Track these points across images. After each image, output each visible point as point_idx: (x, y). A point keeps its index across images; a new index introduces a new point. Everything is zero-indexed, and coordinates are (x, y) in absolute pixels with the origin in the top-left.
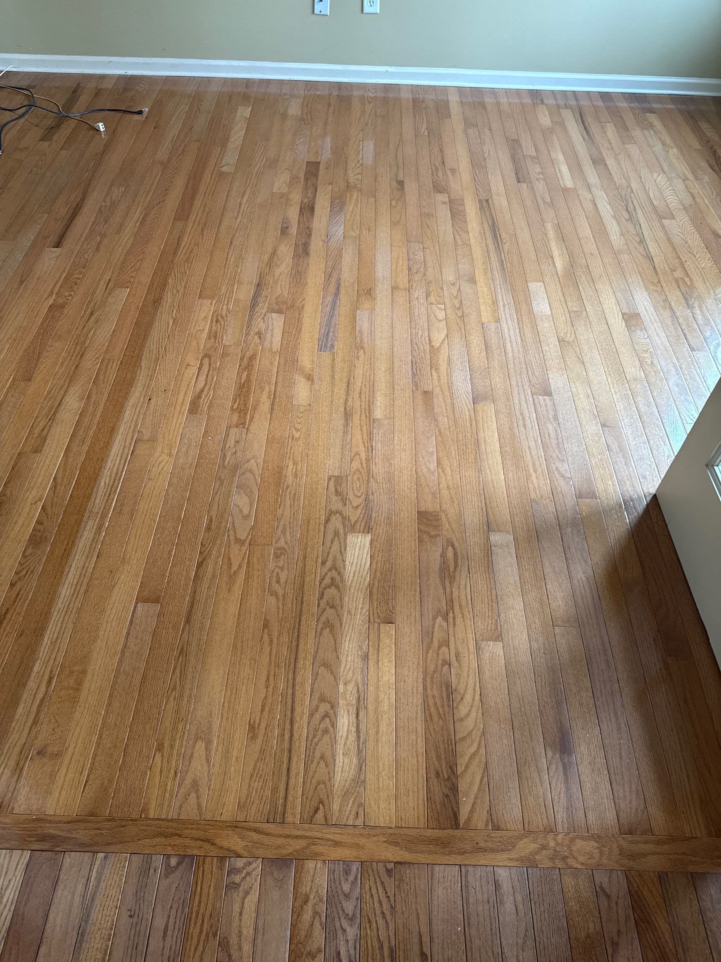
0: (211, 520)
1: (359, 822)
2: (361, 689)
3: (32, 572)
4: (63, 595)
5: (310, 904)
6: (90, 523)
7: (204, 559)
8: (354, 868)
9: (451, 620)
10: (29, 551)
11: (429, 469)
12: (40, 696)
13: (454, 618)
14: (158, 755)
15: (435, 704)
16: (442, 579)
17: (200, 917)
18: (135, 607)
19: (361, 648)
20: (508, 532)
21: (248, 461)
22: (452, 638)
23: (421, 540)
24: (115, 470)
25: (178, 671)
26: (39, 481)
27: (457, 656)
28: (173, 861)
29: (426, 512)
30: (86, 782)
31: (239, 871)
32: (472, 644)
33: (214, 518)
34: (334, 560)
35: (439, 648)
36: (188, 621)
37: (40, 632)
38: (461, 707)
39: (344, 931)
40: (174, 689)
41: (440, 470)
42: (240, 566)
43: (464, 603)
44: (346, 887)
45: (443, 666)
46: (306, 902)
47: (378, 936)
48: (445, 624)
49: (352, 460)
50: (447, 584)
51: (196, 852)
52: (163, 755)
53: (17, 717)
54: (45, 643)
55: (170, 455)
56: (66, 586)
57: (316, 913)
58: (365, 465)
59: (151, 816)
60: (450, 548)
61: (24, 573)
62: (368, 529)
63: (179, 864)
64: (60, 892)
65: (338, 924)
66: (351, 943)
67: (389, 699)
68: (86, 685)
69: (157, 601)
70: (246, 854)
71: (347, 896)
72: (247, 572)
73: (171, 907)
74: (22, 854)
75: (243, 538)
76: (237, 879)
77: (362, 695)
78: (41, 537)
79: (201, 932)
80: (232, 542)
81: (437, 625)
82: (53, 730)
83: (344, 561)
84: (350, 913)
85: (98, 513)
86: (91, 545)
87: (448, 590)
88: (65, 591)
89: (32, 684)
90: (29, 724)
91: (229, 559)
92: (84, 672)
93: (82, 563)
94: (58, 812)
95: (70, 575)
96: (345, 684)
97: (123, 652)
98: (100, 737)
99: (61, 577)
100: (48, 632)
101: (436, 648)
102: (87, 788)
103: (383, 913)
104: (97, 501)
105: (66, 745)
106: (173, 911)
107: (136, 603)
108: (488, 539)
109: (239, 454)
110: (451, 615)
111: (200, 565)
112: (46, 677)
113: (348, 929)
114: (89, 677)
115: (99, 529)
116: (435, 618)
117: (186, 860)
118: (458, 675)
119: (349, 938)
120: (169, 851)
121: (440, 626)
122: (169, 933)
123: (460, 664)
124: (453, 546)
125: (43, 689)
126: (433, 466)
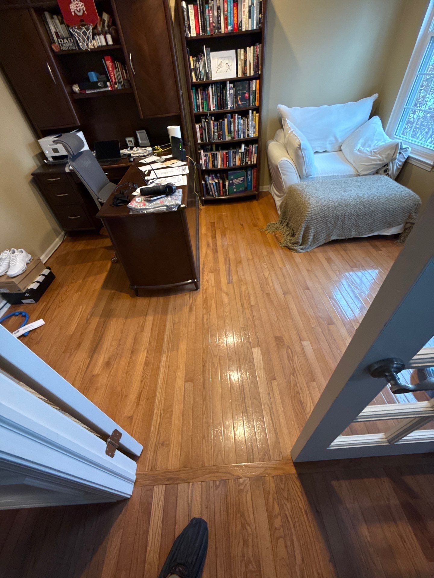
0: (204, 349)
1: (281, 458)
2: (270, 406)
3: (147, 376)
4: (159, 383)
5: (271, 494)
6: (164, 355)
7: (205, 364)
8: (284, 478)
9: (296, 376)
10: (145, 368)
11: (275, 321)
12: (158, 422)
13: (297, 375)
14: (204, 440)
15: (298, 409)
16: (289, 360)
17: (232, 505)
18: (185, 385)
19: (266, 390)
20: (307, 340)
21: (212, 326)
22: (297, 383)
23: (278, 348)
24: (169, 335)
25: (204, 407)
26: (144, 342)
27: (301, 389)
28: (218, 483)
29: (277, 337)
30: (180, 455)
31: (242, 484)
32: (305, 384)
33: (205, 348)
34: (250, 359)
35: (294, 387)
36: (204, 388)
37: (154, 397)
38: (307, 409)
39: (286, 505)
40: (204, 414)
41: (279, 321)
42: (217, 365)
43: (299, 369)
44: (282, 486)
45: (297, 394)
46: (269, 494)
47: (299, 505)
48: (294, 378)
49: (247, 321)
50: (291, 363)
51: (224, 478)
52: (205, 441)
53: (152, 431)
54: (156, 402)
55: (186, 327)
56: (160, 379)
57: (274, 499)
58: (252, 322)
59: (206, 466)
60: (289, 349)
61: (145, 376)
62: (259, 346)
63: (220, 484)
64: (179, 501)
65: (283, 502)
66: (290, 510)
67: (281, 409)
68: (173, 416)
69: (192, 381)
70: (243, 477)
71: (283, 490)
72: (220, 367)
73: (220, 502)
74: (162, 487)
75: (216, 354)
76: (242, 487)
77: (271, 408)
78: (148, 362)
79: (233, 511)
80: (213, 356)
81: (291, 379)
82: (165, 435)
83: (253, 359)
84: (286, 497)
85: (166, 351)
86: (166, 363)
87: (292, 365)
88: (160, 381)
89: (155, 418)
90: (156, 434)
91: (213, 362)
92: (172, 411)
93: (164, 370)
94: (173, 468)
95: (161, 375)
96: (264, 405)
97: (184, 401)
98: (182, 436)
99: (158, 376)
100: (157, 398)
101: (293, 387)
102: (181, 457)
103: (298, 496)
104: (165, 347)
105: (171, 440)
106: (222, 504)
107: (185, 383)
108: (301, 343)
109: (209, 324)
110: (295, 374)
111: (204, 366)
112: (159, 415)
113: (287, 504)
114: (174, 412)
115: (167, 357)
116: (290, 376)
117: (222, 482)
118: (303, 397)
119: (288, 508)
120: (215, 479)
121: (293, 379)
122: (222, 513)
123: (303, 392)
124: (290, 348)
125: (159, 419)
126: (276, 320)
